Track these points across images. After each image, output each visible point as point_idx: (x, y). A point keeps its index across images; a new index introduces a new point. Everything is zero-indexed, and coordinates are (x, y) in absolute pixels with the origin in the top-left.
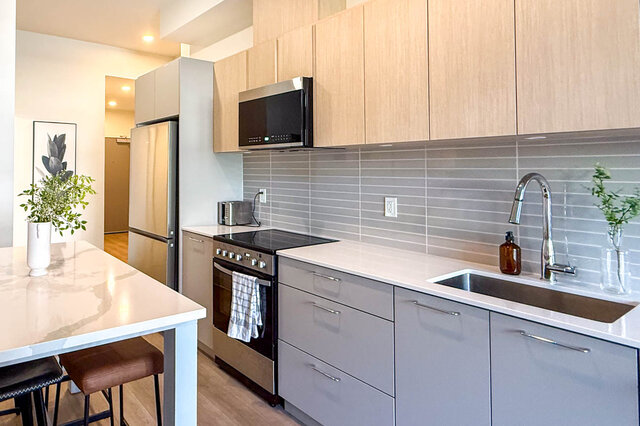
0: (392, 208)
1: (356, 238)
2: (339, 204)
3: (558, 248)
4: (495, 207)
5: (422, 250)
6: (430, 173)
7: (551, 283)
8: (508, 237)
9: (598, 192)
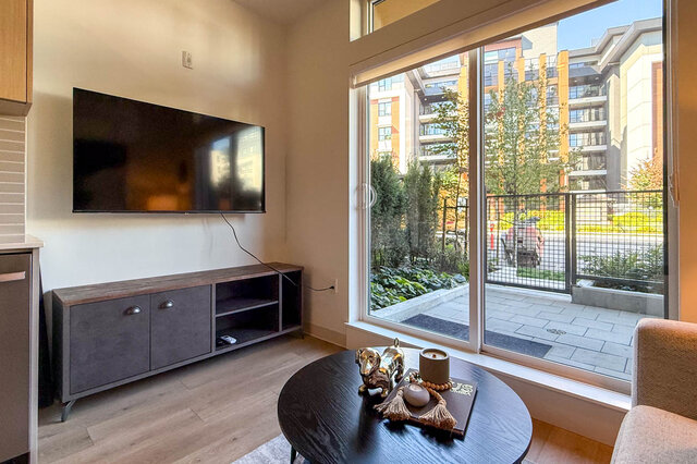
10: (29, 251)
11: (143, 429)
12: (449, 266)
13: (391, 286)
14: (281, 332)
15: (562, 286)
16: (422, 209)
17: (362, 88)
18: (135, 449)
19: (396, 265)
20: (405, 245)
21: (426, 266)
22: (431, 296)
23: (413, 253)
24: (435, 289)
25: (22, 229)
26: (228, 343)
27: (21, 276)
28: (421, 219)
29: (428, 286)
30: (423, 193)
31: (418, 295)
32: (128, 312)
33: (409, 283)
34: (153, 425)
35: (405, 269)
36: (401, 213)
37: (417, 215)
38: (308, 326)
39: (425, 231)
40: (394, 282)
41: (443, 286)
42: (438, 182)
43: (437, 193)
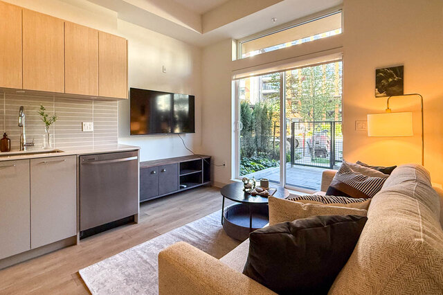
3: (28, 137)
7: (25, 151)
8: (5, 135)
9: (42, 114)
10: (137, 150)
11: (164, 212)
12: (276, 156)
13: (248, 166)
14: (203, 184)
15: (329, 166)
16: (263, 127)
17: (237, 81)
18: (164, 217)
19: (250, 156)
20: (254, 146)
21: (265, 156)
22: (267, 170)
23: (259, 150)
24: (268, 167)
25: (117, 142)
26: (183, 187)
27: (136, 158)
28: (262, 133)
29: (265, 166)
30: (263, 119)
31: (261, 170)
32: (152, 173)
33: (256, 165)
34: (166, 212)
35: (254, 158)
36: (252, 130)
37: (260, 131)
38: (213, 181)
39: (264, 139)
40: (249, 164)
41: (272, 166)
42: (271, 113)
43: (271, 118)
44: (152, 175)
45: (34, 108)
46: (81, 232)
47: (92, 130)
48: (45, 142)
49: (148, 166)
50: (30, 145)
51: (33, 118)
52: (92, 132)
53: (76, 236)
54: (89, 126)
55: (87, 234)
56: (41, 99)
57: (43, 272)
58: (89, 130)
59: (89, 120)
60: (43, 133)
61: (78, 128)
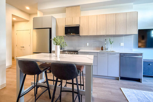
0: (88, 44)
1: (82, 49)
2: (80, 44)
3: (107, 47)
4: (100, 43)
5: (92, 49)
6: (93, 40)
7: (106, 51)
8: (102, 46)
9: (110, 41)
10: (142, 54)
25: (132, 50)
27: (141, 57)
44: (149, 65)
45: (108, 39)
46: (120, 77)
47: (123, 45)
48: (110, 48)
49: (147, 61)
50: (107, 49)
51: (108, 42)
52: (123, 46)
53: (119, 77)
54: (122, 44)
55: (122, 78)
56: (110, 37)
57: (111, 83)
58: (122, 45)
59: (122, 42)
60: (110, 46)
61: (119, 45)
